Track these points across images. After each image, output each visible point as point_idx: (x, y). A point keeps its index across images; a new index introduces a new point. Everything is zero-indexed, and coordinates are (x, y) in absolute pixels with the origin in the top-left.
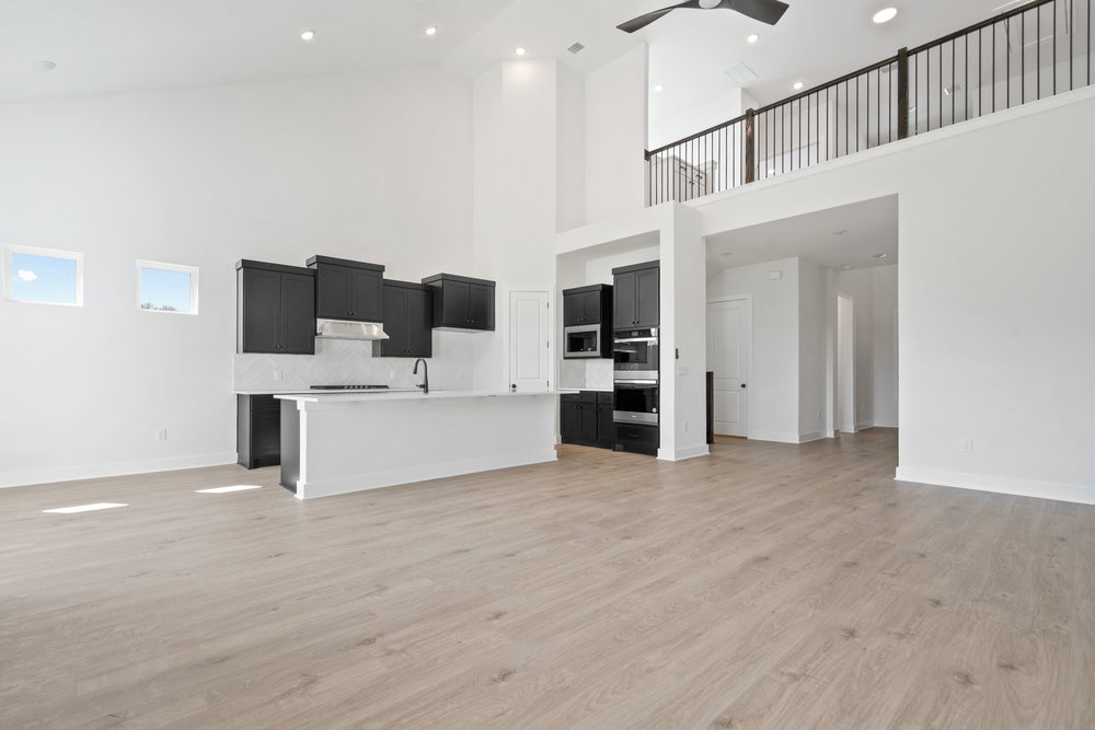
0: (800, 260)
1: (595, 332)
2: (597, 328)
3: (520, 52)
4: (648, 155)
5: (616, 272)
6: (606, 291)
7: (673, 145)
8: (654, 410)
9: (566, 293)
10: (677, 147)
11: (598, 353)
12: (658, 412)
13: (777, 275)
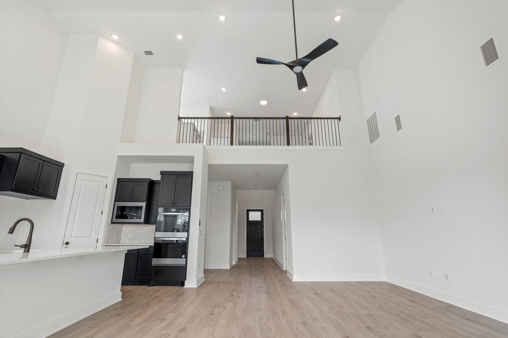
0: (232, 183)
1: (141, 208)
2: (144, 204)
3: (115, 37)
4: (179, 118)
5: (162, 173)
6: (152, 184)
7: (195, 118)
8: (183, 256)
9: (119, 180)
10: (196, 120)
11: (142, 220)
12: (186, 258)
13: (222, 188)
